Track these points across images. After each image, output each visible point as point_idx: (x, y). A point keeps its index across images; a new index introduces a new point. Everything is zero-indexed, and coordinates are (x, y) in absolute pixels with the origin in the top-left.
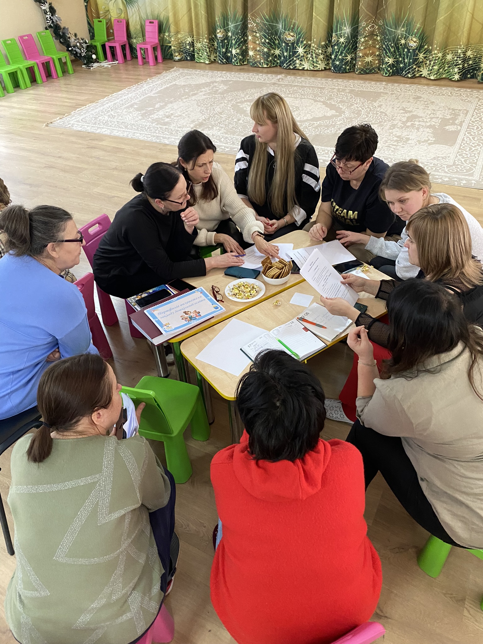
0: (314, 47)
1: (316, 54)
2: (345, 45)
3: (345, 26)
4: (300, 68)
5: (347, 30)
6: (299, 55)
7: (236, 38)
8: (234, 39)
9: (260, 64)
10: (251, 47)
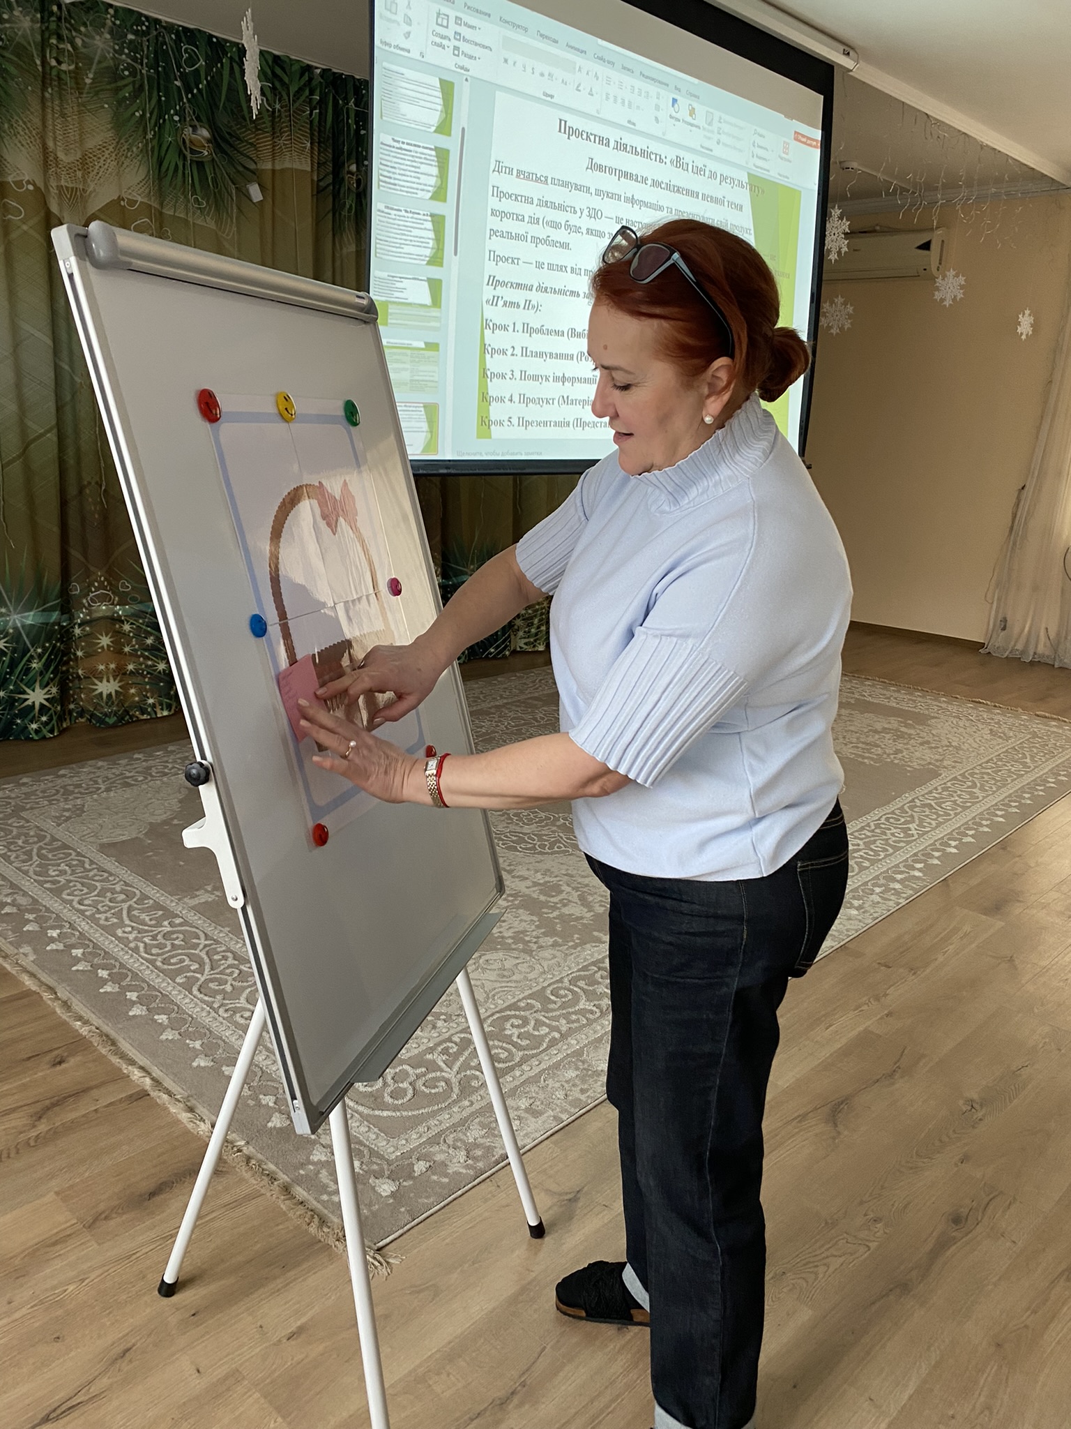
7: (45, 649)
8: (40, 656)
9: (143, 712)
10: (112, 666)
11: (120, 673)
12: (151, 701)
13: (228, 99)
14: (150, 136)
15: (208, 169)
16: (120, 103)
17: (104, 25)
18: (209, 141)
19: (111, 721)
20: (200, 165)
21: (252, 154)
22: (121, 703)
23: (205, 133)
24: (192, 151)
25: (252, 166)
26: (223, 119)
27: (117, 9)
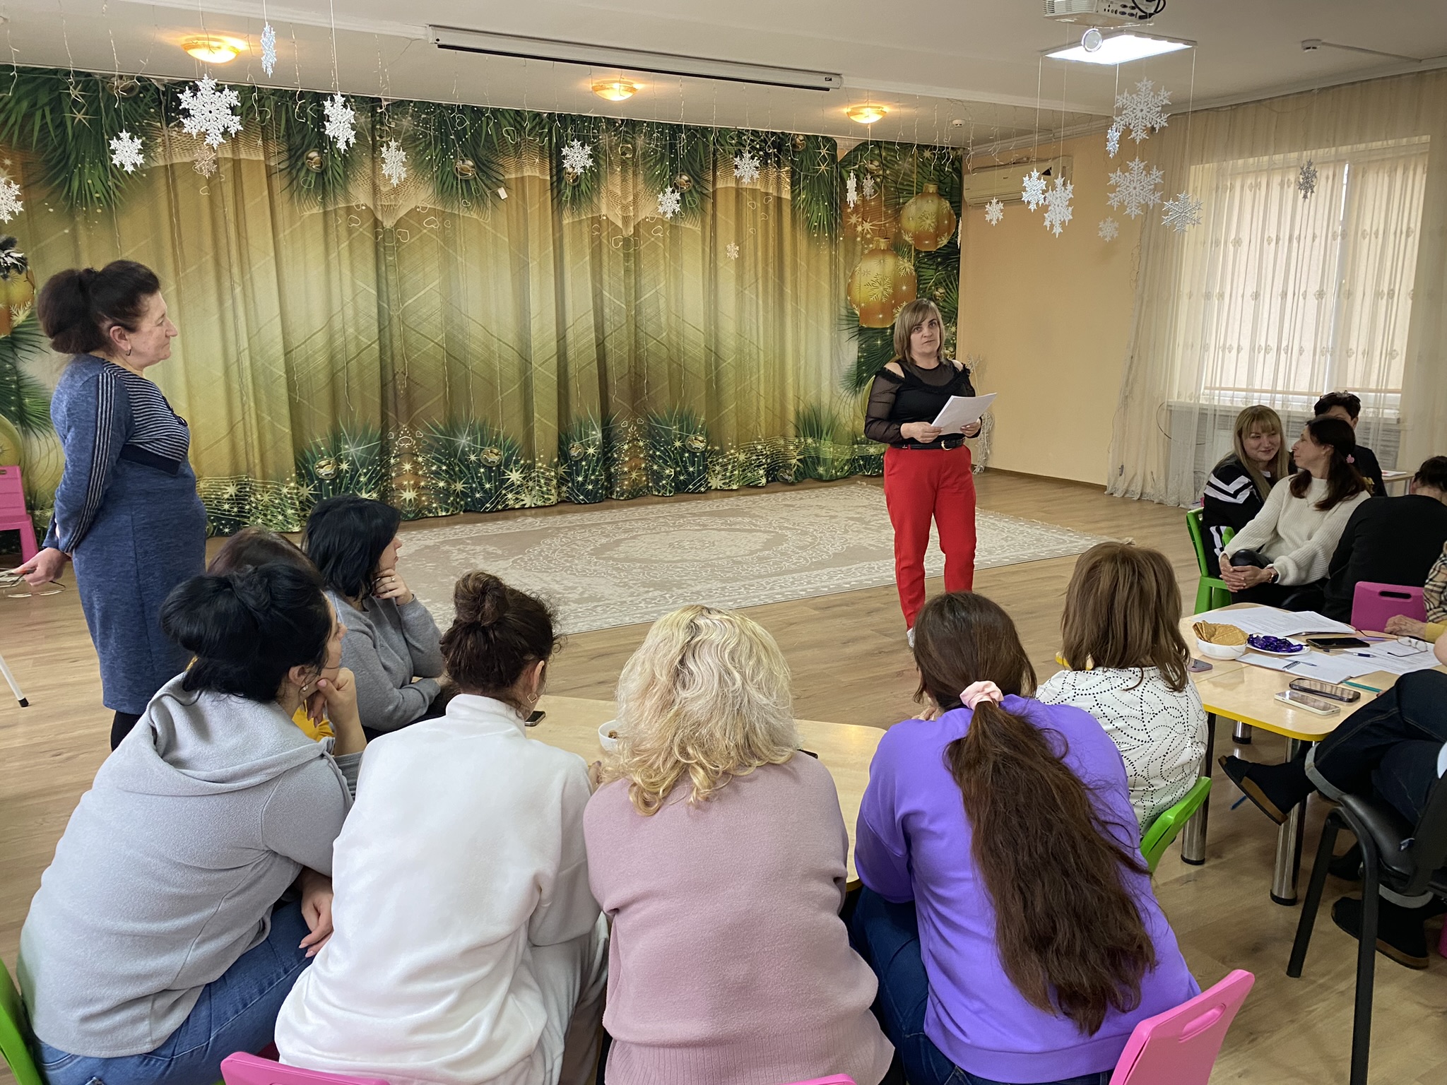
0: (541, 468)
1: (547, 479)
2: (598, 458)
3: (594, 429)
4: (517, 507)
5: (597, 434)
6: (513, 484)
7: (369, 471)
8: (365, 474)
9: (430, 512)
10: (412, 482)
11: (416, 487)
12: (434, 505)
13: (485, 140)
14: (435, 169)
15: (472, 183)
16: (417, 154)
17: (407, 113)
18: (473, 167)
19: (411, 516)
20: (467, 181)
21: (501, 171)
22: (417, 505)
23: (470, 163)
24: (461, 174)
25: (502, 178)
26: (482, 152)
27: (415, 102)
